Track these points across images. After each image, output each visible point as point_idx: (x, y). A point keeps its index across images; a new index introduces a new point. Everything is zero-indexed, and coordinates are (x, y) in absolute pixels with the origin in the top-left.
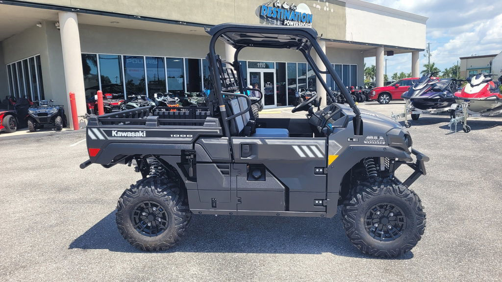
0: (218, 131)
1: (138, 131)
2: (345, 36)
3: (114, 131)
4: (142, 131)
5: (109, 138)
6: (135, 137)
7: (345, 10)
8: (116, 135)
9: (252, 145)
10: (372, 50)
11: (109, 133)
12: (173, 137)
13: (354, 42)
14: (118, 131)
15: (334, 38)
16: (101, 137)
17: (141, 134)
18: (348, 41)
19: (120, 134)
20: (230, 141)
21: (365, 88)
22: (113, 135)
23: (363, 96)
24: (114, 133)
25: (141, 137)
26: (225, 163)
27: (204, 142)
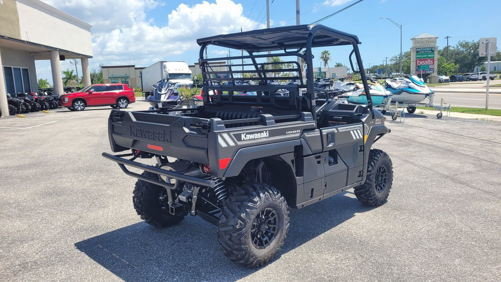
0: (314, 124)
1: (263, 132)
2: (19, 34)
3: (243, 133)
4: (266, 131)
5: (239, 143)
6: (261, 138)
7: (16, 3)
8: (245, 139)
9: (333, 134)
10: (47, 52)
11: (238, 137)
12: (288, 134)
13: (30, 42)
14: (247, 134)
15: (9, 36)
16: (232, 144)
17: (264, 135)
18: (24, 41)
19: (249, 137)
20: (321, 133)
21: (45, 95)
22: (242, 139)
23: (38, 105)
24: (243, 136)
25: (266, 137)
26: (318, 153)
27: (307, 136)
